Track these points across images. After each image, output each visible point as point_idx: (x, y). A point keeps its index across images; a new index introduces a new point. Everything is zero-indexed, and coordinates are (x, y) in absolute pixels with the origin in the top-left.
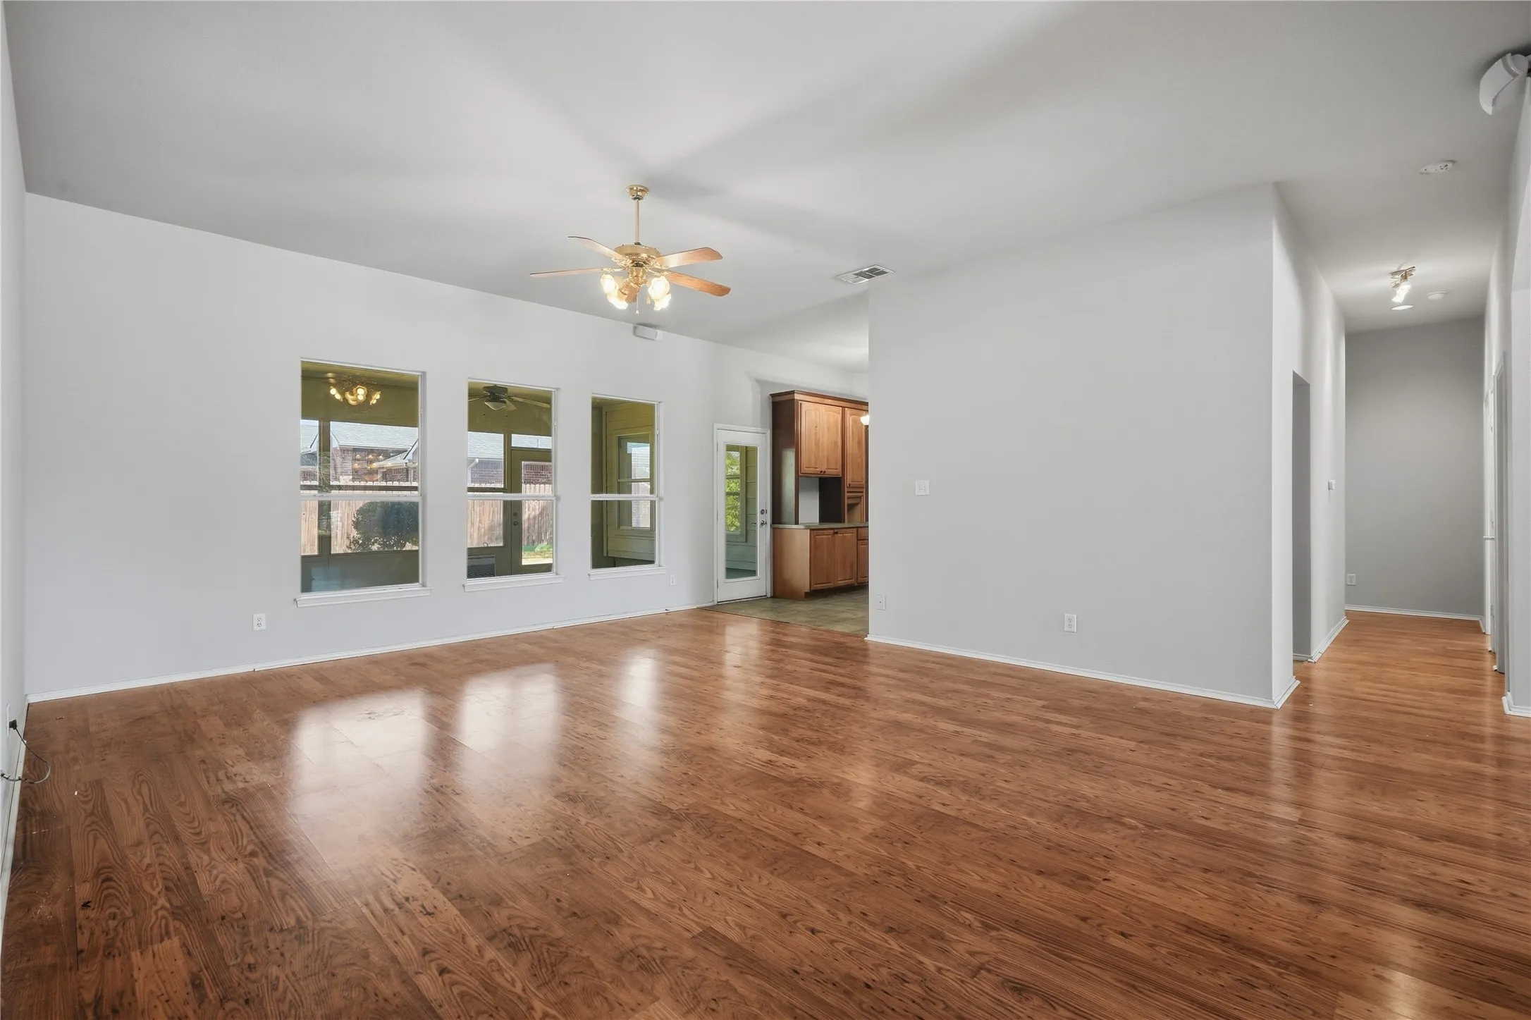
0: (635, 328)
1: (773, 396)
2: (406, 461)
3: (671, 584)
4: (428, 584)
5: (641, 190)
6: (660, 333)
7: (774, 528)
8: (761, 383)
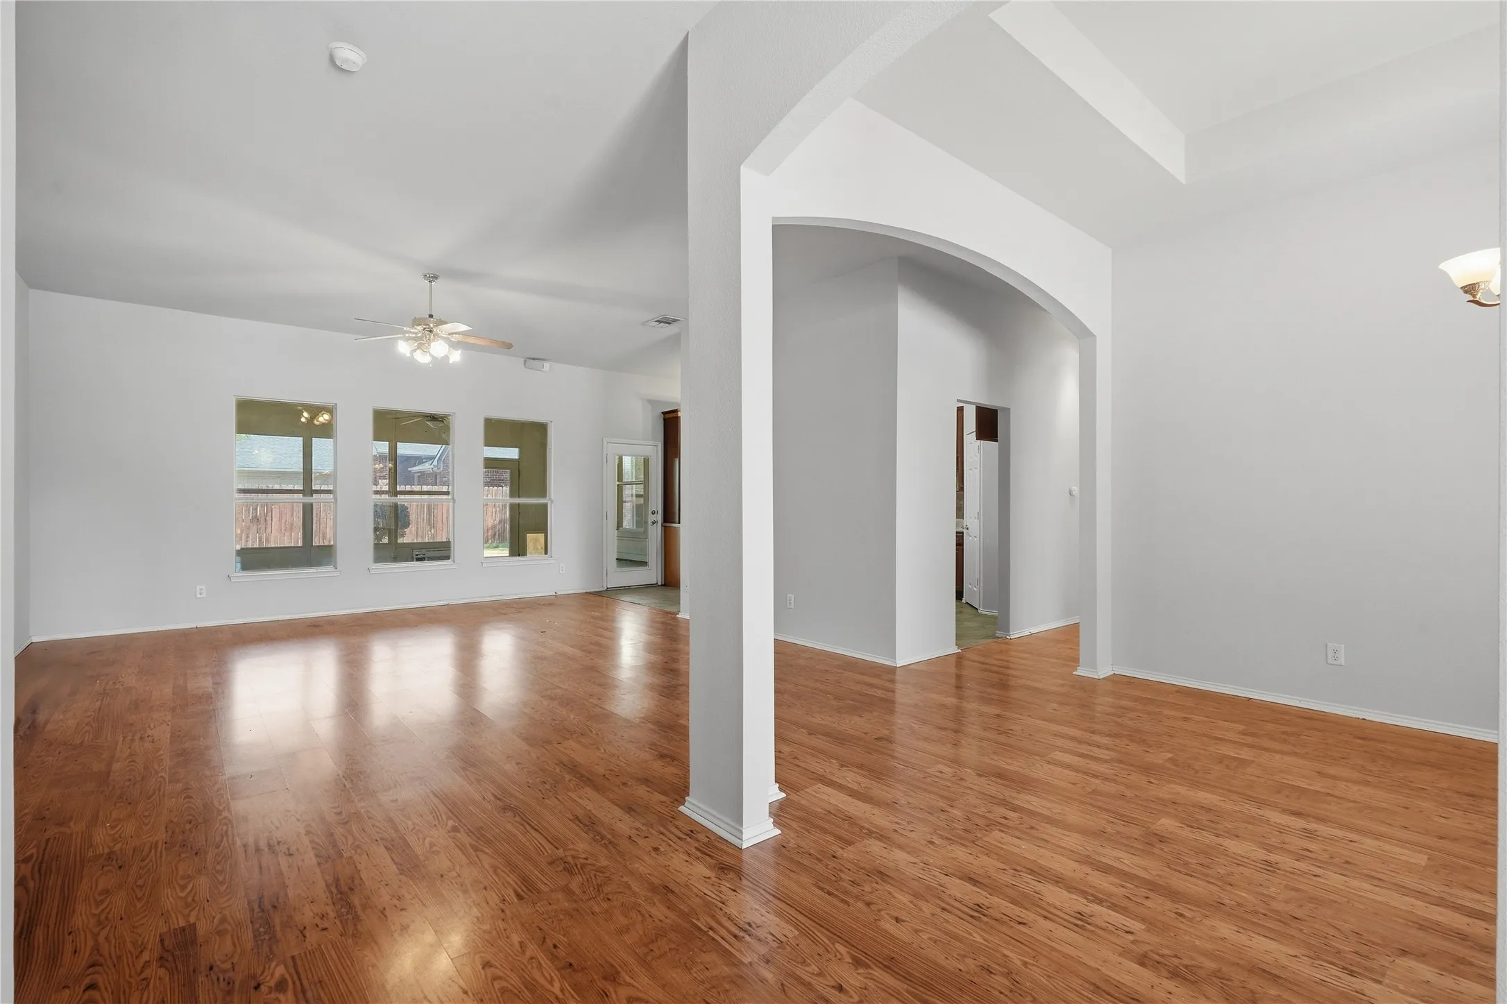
0: (525, 361)
1: (664, 413)
2: (432, 466)
3: (561, 572)
4: (338, 568)
5: (432, 277)
6: (547, 365)
7: (665, 527)
8: (653, 402)
